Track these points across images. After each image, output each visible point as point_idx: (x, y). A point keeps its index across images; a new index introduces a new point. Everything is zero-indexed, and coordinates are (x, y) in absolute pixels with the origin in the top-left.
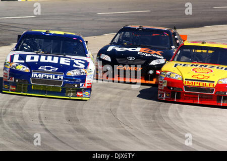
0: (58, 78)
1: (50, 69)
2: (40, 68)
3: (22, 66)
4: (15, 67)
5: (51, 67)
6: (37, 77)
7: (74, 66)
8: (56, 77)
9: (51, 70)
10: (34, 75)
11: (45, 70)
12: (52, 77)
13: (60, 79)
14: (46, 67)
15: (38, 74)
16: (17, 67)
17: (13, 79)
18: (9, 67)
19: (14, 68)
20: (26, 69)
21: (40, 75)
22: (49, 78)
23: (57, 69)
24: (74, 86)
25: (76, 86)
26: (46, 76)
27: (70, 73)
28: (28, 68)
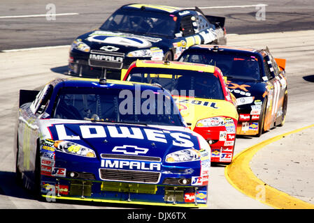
0: (151, 168)
1: (133, 150)
2: (115, 150)
3: (80, 146)
4: (65, 149)
5: (136, 147)
6: (111, 166)
7: (174, 143)
8: (147, 165)
9: (136, 153)
10: (106, 163)
11: (125, 152)
12: (141, 165)
13: (155, 169)
14: (125, 147)
15: (112, 162)
16: (70, 149)
17: (65, 172)
18: (53, 149)
19: (64, 151)
20: (89, 153)
21: (116, 163)
22: (135, 168)
23: (146, 150)
24: (181, 182)
25: (185, 182)
26: (128, 164)
27: (172, 158)
28: (91, 151)
